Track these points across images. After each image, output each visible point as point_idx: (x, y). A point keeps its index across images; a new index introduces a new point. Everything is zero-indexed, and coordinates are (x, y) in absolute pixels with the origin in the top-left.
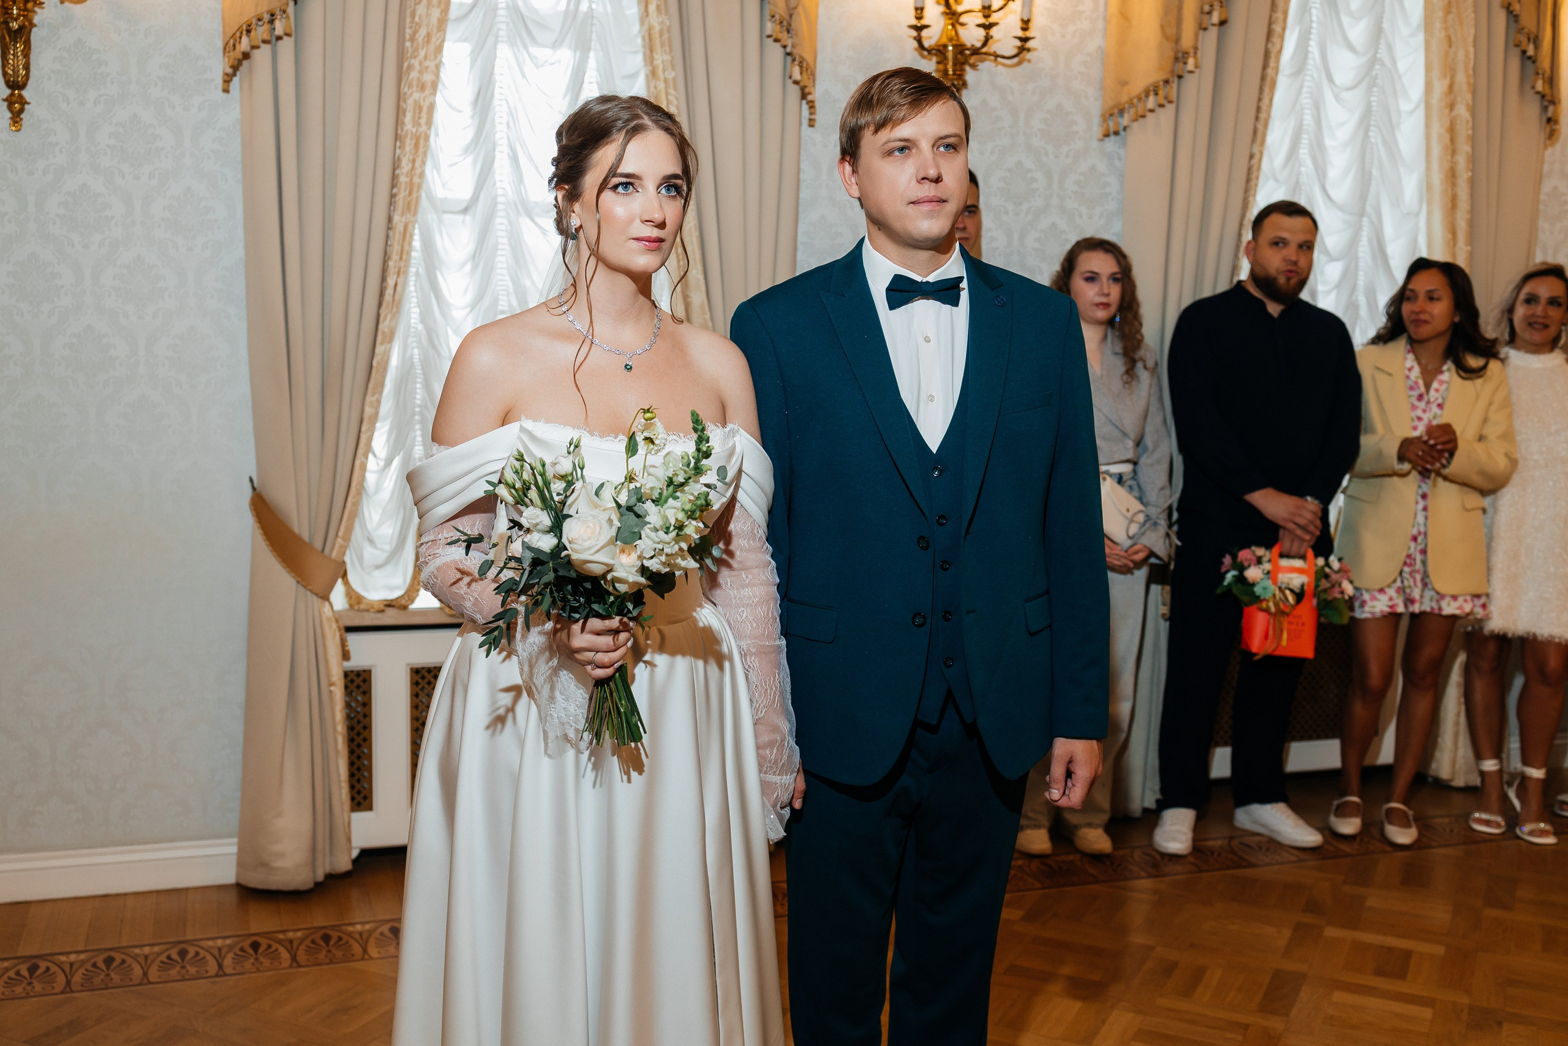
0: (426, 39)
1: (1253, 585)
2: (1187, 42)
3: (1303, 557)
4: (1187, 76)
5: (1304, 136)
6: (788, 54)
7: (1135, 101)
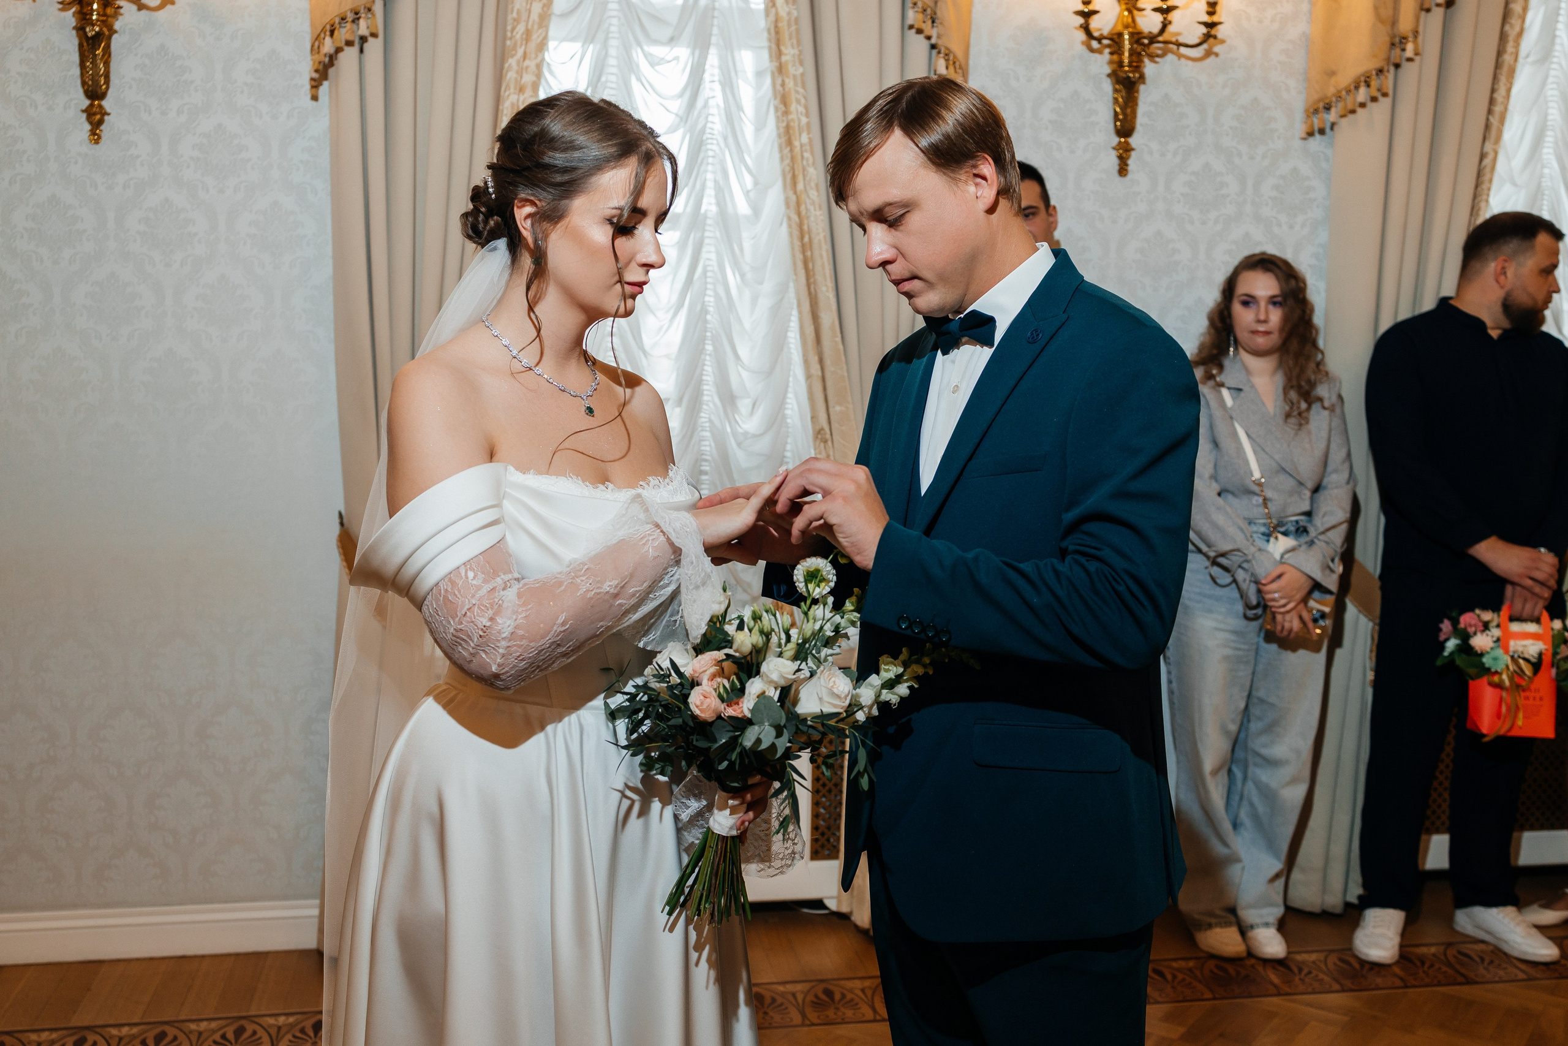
0: (524, 36)
1: (1482, 655)
2: (1405, 25)
3: (1537, 621)
4: (1406, 66)
5: (1549, 133)
6: (933, 47)
7: (1344, 93)
